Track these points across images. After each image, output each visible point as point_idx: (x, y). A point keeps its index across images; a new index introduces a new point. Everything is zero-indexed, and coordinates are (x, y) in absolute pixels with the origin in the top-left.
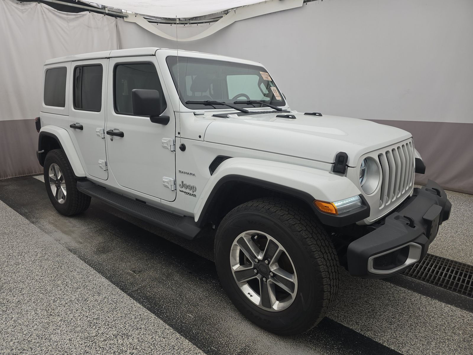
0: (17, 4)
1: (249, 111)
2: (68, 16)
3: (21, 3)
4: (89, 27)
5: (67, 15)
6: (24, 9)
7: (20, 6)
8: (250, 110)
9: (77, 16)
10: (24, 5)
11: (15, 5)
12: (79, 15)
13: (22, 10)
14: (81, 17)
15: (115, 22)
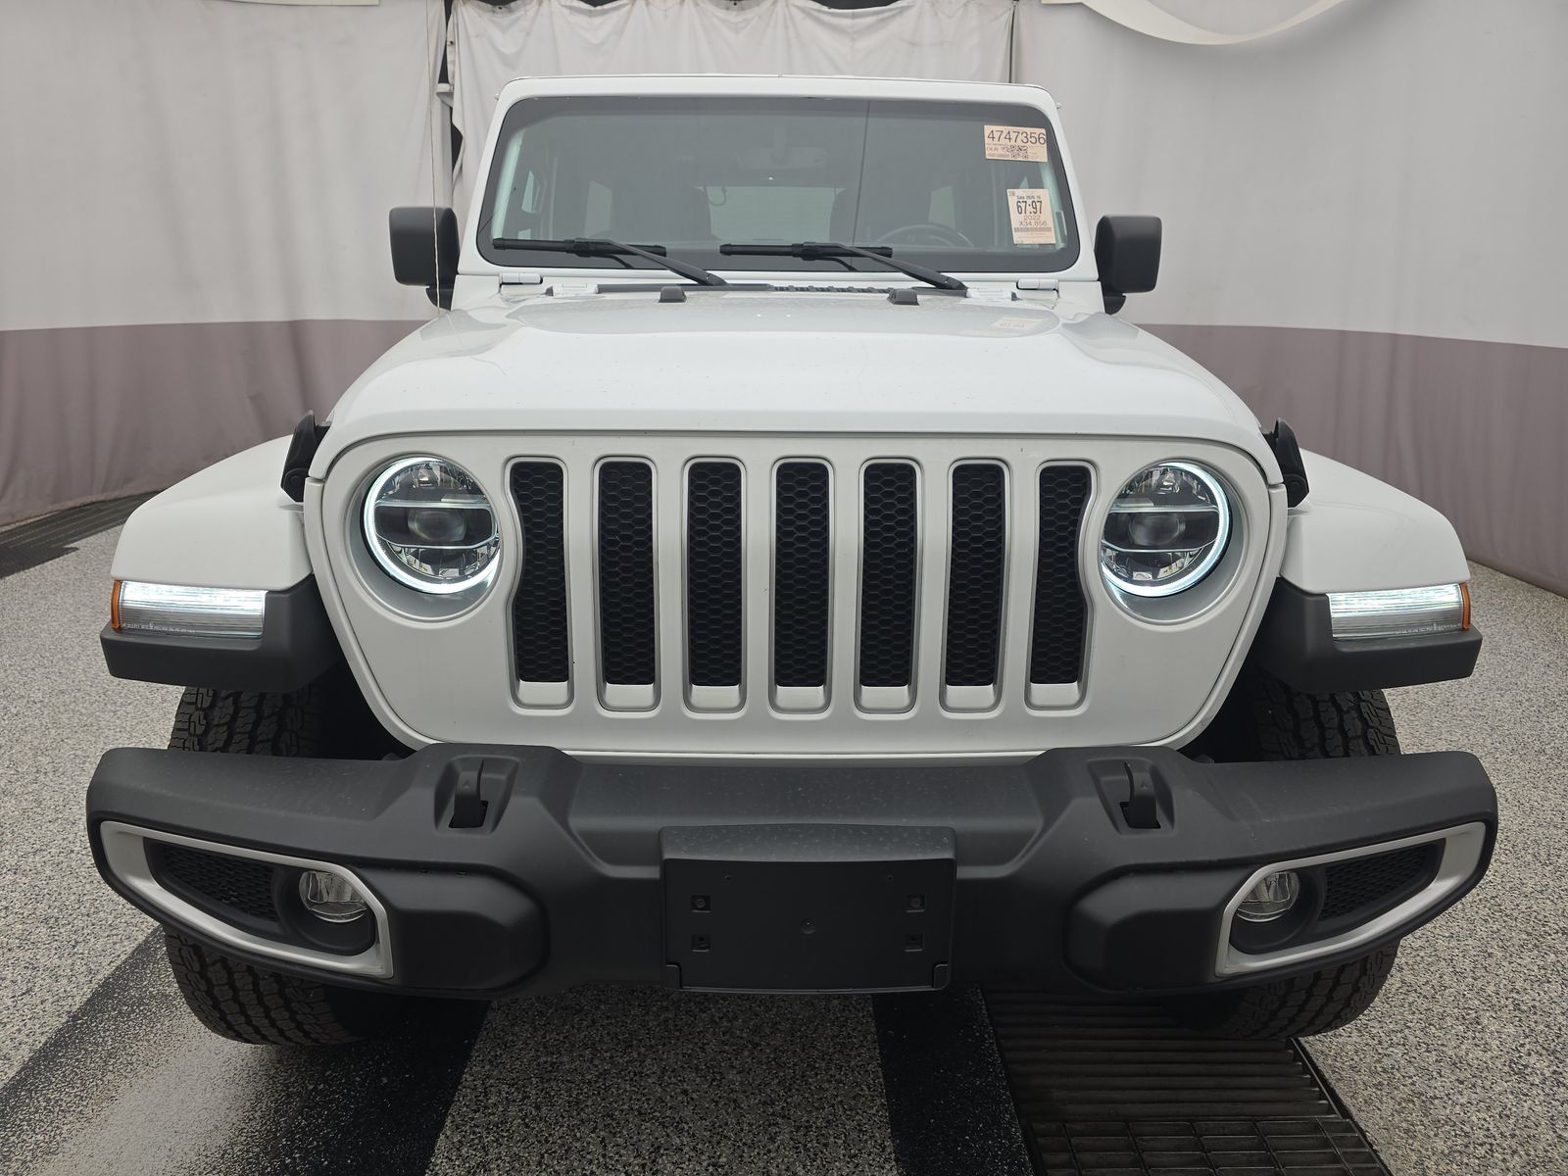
0: (728, 9)
1: (728, 282)
2: (856, 21)
3: (735, 4)
4: (913, 44)
5: (854, 16)
6: (741, 22)
7: (734, 13)
8: (730, 277)
9: (881, 16)
10: (743, 9)
11: (722, 13)
12: (890, 10)
13: (736, 24)
14: (894, 16)
15: (1008, 15)
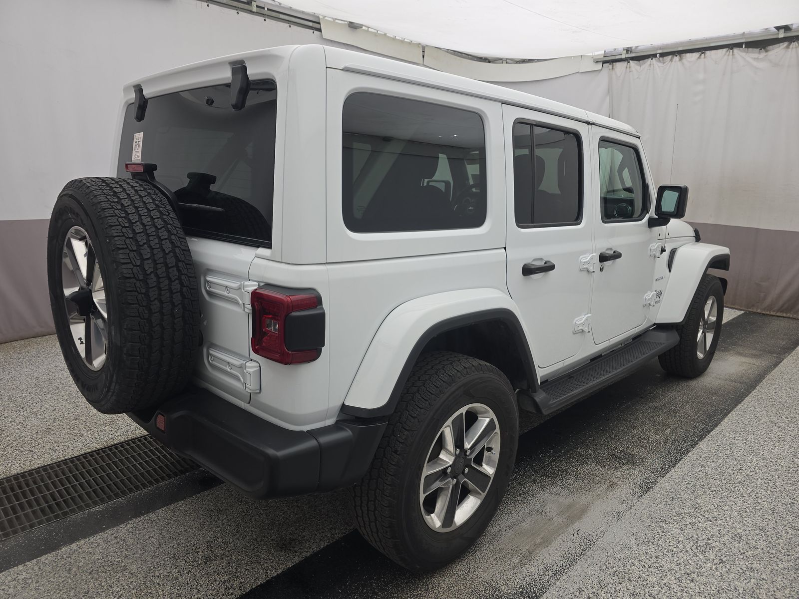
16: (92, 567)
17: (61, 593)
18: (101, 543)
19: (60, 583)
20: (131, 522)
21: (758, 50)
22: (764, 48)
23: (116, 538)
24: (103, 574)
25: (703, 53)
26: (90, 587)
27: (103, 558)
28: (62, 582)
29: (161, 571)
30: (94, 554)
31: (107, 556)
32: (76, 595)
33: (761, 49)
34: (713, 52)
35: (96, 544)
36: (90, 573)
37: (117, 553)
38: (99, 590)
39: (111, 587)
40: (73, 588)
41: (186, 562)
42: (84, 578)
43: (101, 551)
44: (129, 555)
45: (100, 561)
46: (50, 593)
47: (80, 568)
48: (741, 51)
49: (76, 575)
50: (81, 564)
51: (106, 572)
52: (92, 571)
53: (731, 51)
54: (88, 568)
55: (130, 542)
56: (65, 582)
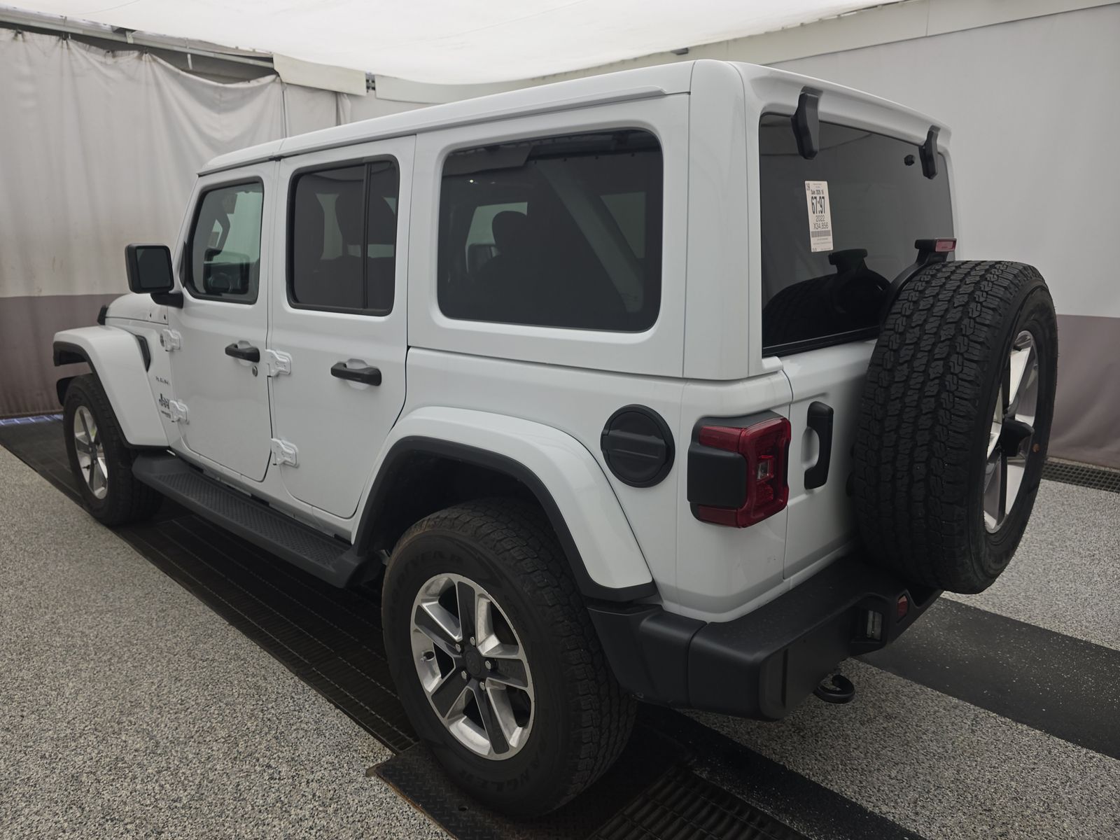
16: (981, 814)
17: (1037, 823)
18: (938, 825)
19: (1027, 832)
20: (877, 811)
21: (105, 51)
22: (113, 51)
23: (917, 814)
24: (980, 797)
25: (20, 33)
26: (1006, 800)
27: (959, 809)
28: (1024, 832)
29: (936, 748)
30: (960, 823)
31: (953, 807)
32: (1027, 807)
33: (108, 52)
34: (36, 36)
35: (944, 829)
36: (990, 810)
37: (940, 800)
38: (1003, 789)
39: (989, 782)
40: (1022, 815)
41: (906, 732)
42: (1001, 813)
43: (950, 818)
44: (934, 786)
45: (966, 811)
46: (1047, 834)
47: (992, 826)
48: (79, 46)
49: (1004, 823)
50: (985, 828)
51: (976, 796)
52: (985, 810)
53: (65, 42)
54: (984, 817)
55: (912, 795)
56: (1022, 828)
